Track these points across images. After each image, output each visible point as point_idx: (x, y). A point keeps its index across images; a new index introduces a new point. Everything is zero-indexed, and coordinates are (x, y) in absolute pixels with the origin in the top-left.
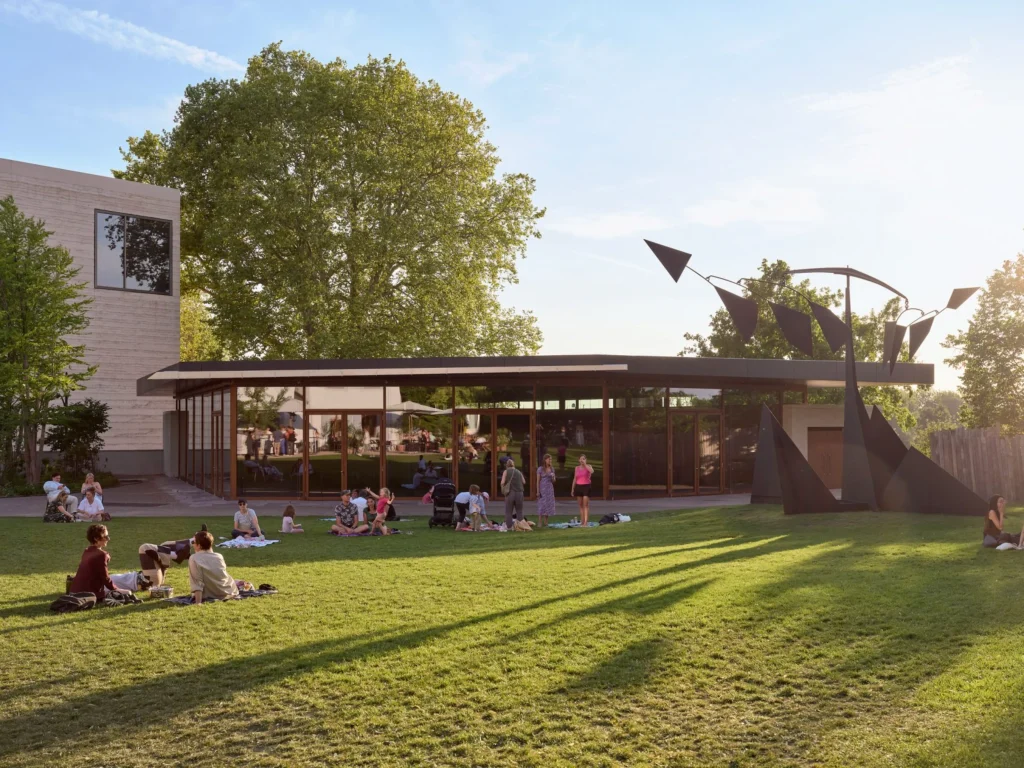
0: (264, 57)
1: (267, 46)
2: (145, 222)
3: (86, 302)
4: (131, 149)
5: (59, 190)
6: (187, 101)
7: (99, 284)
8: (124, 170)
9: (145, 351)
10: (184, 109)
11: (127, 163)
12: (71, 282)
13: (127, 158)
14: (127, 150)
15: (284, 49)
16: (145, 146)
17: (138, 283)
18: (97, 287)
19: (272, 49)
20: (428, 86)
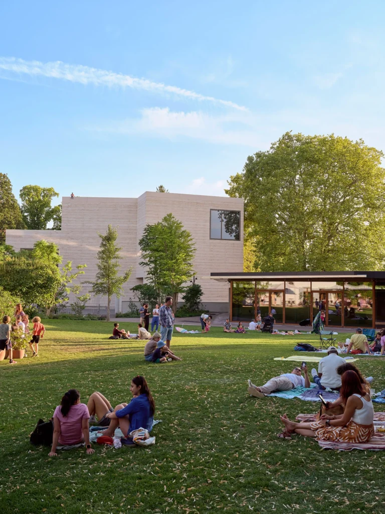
0: (283, 138)
1: (285, 133)
2: (232, 212)
3: (194, 250)
4: (232, 181)
5: (197, 203)
6: (248, 162)
7: (212, 237)
8: (229, 189)
9: (229, 263)
10: (247, 165)
11: (230, 186)
12: (190, 243)
13: (230, 184)
14: (230, 181)
15: (292, 134)
16: (236, 179)
17: (230, 235)
18: (211, 239)
19: (287, 134)
20: (359, 141)
